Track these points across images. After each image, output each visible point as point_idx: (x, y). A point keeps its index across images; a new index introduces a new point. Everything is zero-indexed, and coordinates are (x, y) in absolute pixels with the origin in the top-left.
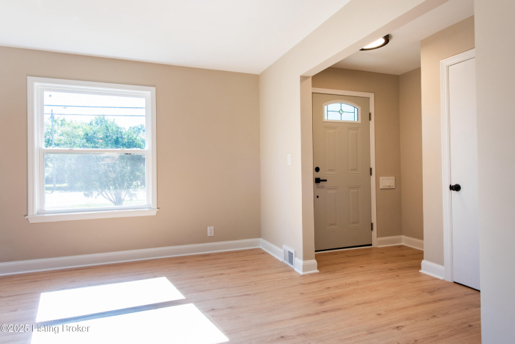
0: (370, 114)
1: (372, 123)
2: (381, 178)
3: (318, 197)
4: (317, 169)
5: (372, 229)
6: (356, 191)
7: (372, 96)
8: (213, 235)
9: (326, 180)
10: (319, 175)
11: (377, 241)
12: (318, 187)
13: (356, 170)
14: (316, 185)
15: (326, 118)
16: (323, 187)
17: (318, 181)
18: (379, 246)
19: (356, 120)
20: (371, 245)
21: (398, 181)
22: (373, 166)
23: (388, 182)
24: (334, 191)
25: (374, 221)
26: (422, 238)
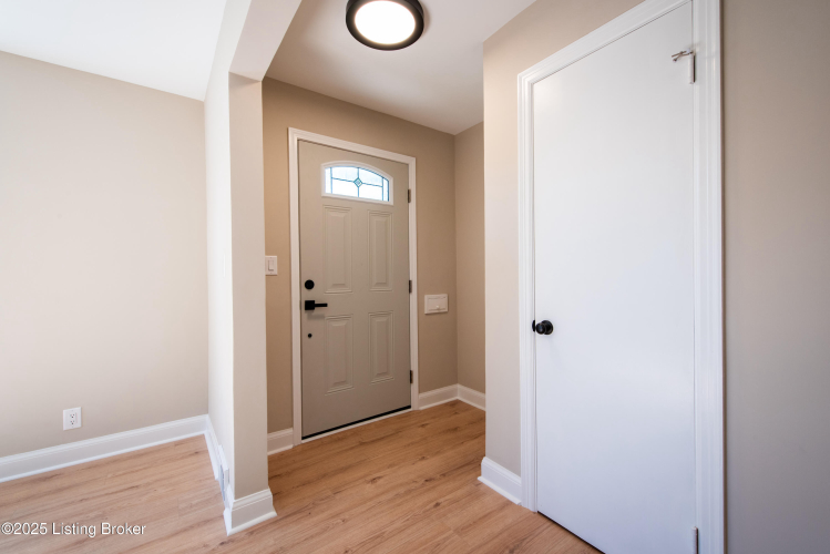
0: (409, 192)
1: (412, 205)
2: (426, 297)
3: (310, 336)
4: (309, 285)
5: (411, 381)
6: (384, 319)
7: (412, 162)
8: (78, 425)
9: (325, 305)
10: (311, 295)
11: (421, 400)
12: (310, 318)
13: (385, 284)
14: (305, 314)
15: (328, 191)
16: (322, 317)
17: (310, 305)
18: (422, 408)
19: (386, 199)
20: (409, 407)
21: (453, 301)
22: (413, 277)
23: (436, 302)
24: (342, 324)
25: (415, 367)
26: (483, 390)
